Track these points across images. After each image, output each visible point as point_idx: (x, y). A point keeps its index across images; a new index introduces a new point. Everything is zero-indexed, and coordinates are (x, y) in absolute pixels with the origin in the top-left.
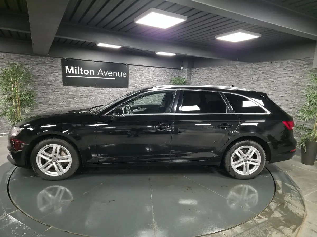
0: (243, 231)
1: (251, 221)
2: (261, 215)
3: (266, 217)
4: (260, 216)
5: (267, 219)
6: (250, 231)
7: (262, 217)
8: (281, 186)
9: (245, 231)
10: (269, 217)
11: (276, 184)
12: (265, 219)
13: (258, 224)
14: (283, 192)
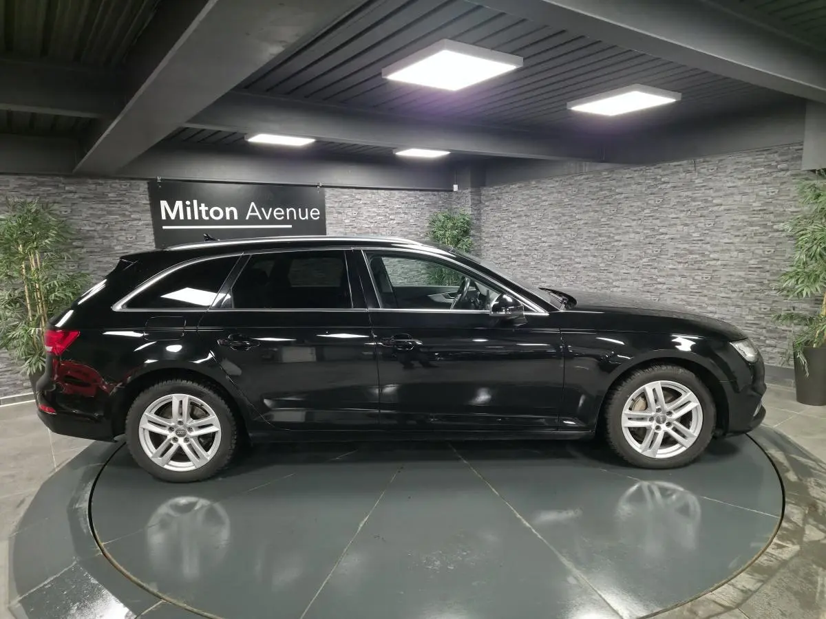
0: (759, 584)
1: (766, 558)
2: (779, 539)
3: (793, 544)
4: (780, 542)
5: (797, 548)
6: (774, 581)
7: (784, 544)
8: (786, 463)
9: (764, 582)
10: (800, 542)
11: (773, 460)
12: (792, 549)
13: (784, 563)
14: (799, 478)
